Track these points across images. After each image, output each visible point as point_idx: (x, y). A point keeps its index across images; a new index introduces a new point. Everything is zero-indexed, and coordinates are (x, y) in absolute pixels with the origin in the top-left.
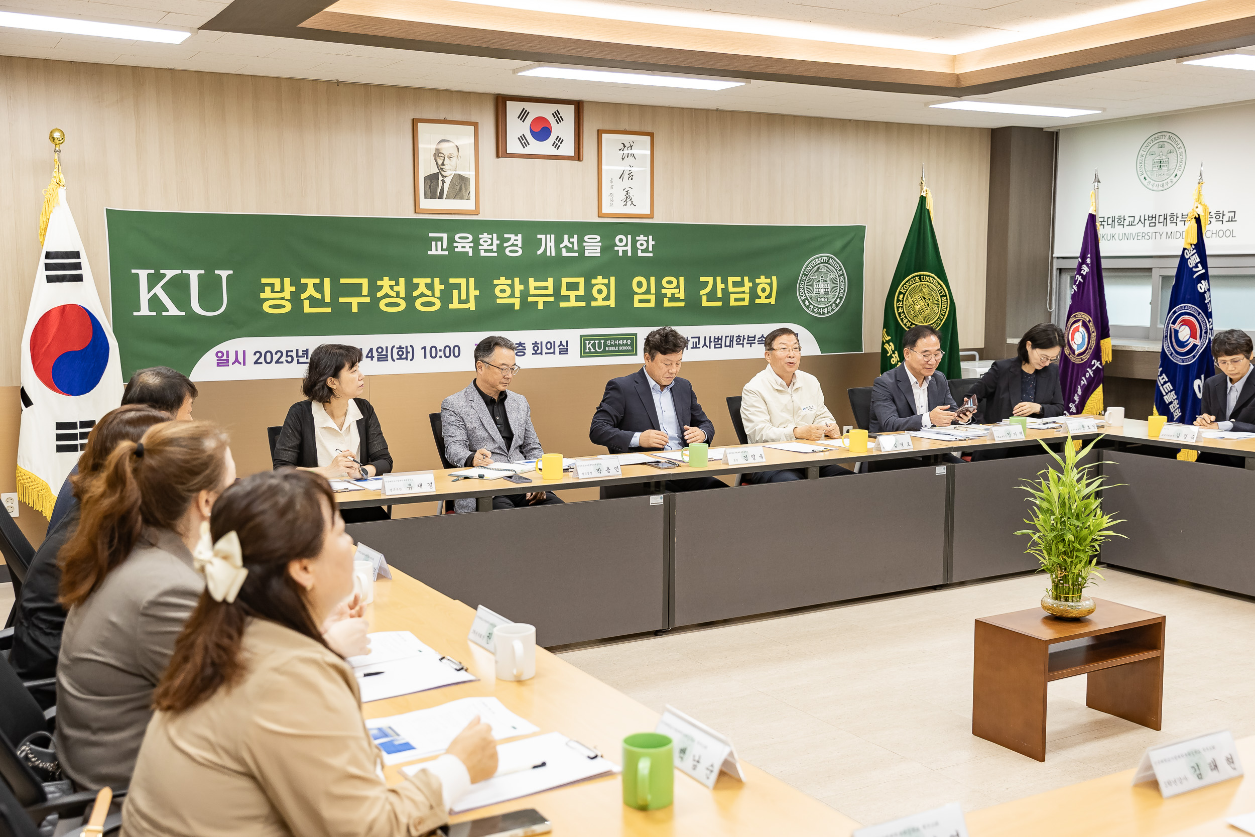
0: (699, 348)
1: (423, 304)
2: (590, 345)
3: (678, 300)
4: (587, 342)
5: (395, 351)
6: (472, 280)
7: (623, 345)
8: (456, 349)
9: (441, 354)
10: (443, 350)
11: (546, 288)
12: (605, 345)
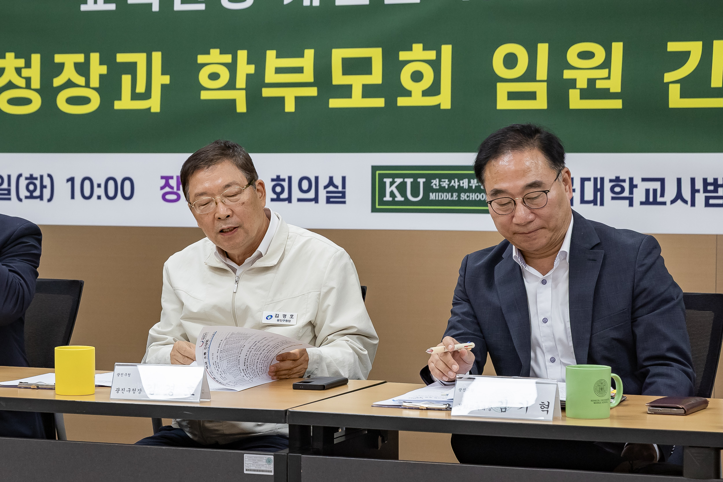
0: (664, 203)
1: (71, 101)
2: (393, 188)
3: (605, 94)
4: (388, 181)
5: (23, 183)
6: (157, 57)
7: (470, 190)
8: (127, 184)
9: (100, 192)
10: (103, 186)
11: (300, 70)
12: (428, 188)
